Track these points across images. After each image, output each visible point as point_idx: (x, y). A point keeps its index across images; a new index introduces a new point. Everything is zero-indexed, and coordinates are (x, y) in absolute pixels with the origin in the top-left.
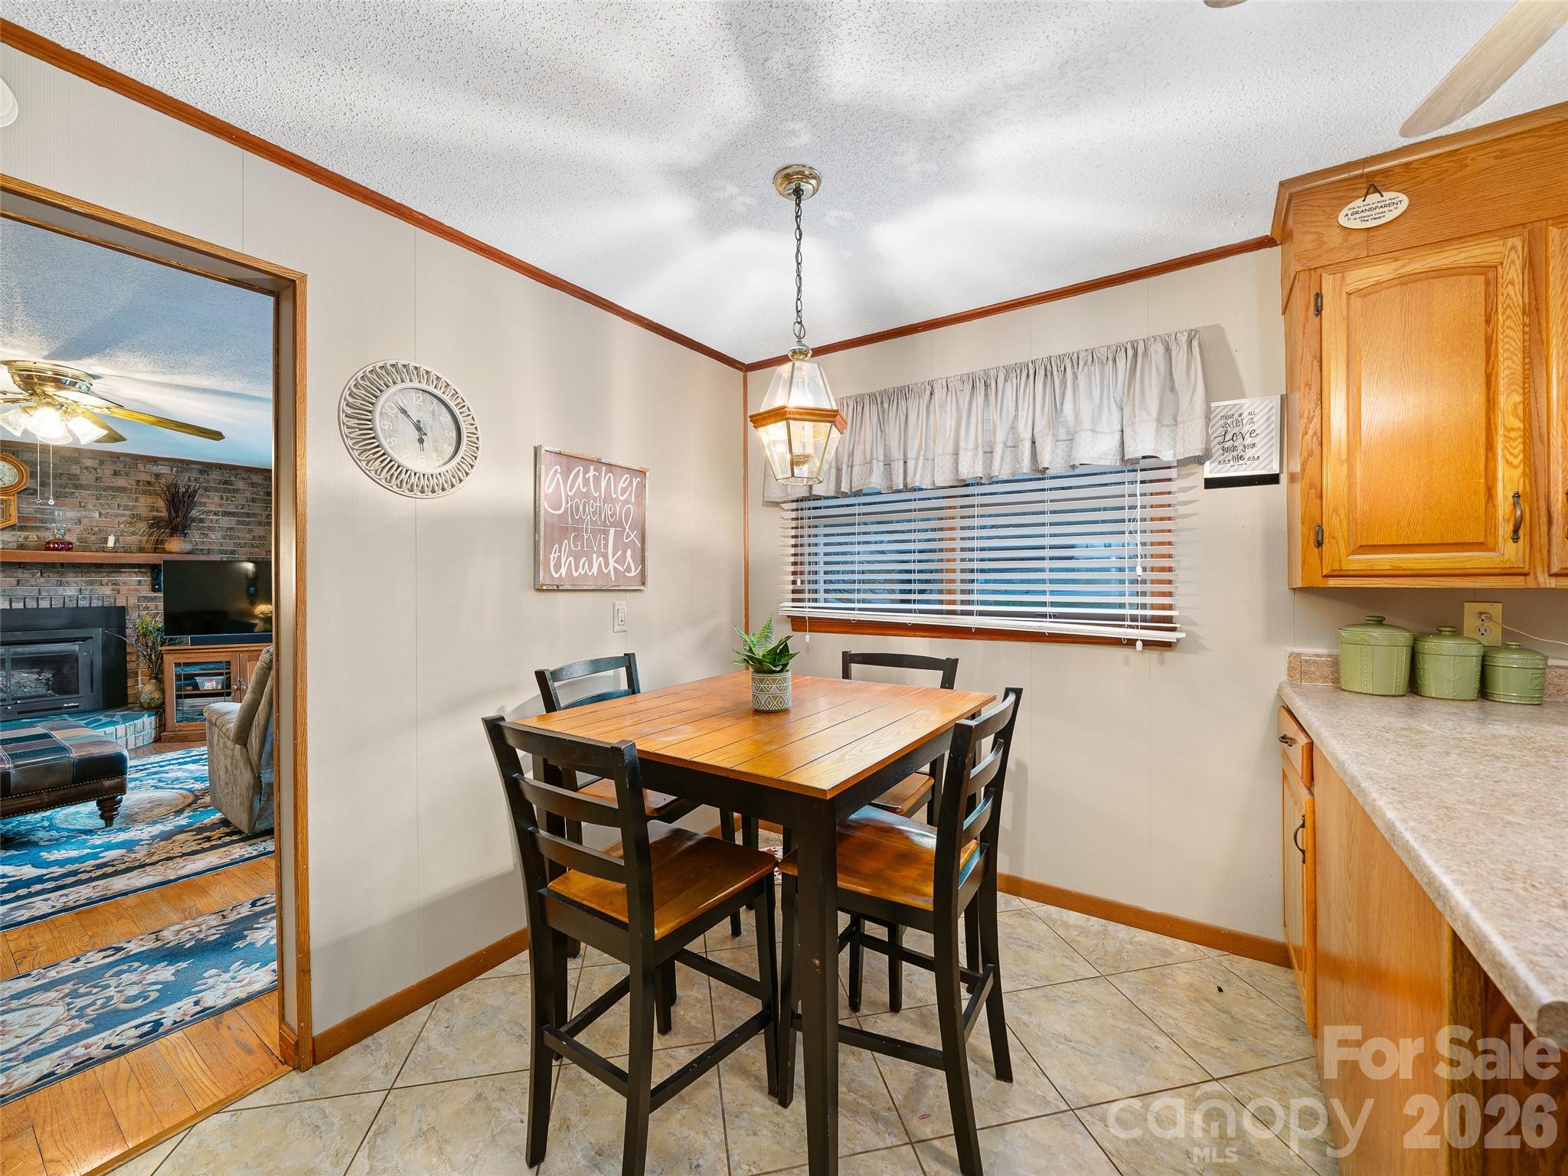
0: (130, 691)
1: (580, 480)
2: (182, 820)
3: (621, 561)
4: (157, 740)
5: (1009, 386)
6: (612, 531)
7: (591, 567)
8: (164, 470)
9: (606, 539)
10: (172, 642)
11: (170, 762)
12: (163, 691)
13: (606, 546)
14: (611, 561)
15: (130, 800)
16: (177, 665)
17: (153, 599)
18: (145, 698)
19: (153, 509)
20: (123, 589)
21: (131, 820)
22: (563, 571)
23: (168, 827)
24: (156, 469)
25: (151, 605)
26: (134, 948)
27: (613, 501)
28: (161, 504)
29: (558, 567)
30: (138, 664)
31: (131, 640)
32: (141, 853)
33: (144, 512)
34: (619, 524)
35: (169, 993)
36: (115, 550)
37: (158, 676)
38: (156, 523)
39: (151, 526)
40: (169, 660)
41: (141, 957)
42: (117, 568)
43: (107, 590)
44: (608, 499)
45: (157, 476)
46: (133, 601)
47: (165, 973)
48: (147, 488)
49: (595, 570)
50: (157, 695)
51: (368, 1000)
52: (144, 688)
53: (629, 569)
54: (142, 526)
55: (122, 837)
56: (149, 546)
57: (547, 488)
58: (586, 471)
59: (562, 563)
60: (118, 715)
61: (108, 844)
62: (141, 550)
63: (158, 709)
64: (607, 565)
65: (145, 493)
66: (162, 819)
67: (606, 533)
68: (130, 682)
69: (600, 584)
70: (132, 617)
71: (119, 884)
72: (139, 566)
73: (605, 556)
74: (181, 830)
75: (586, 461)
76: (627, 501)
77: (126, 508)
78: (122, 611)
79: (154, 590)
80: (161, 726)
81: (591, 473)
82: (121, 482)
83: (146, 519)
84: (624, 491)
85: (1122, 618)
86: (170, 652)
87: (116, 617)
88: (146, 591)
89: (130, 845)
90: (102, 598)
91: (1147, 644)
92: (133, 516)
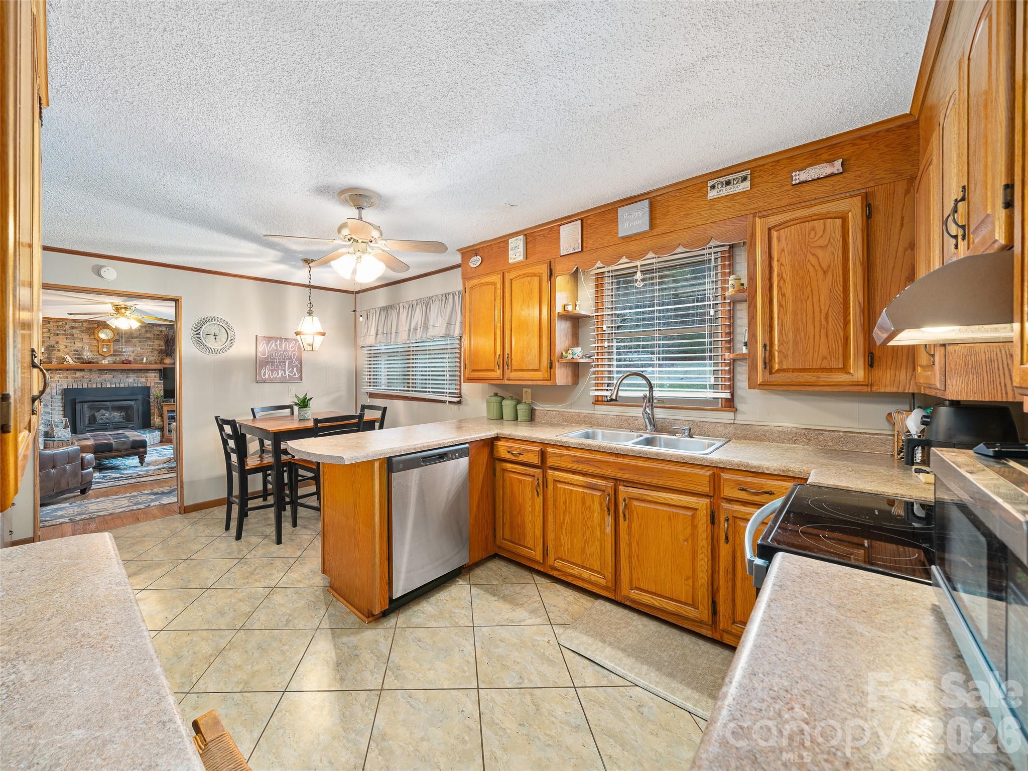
0: (152, 422)
1: (273, 345)
2: (165, 465)
3: (292, 372)
4: (161, 442)
5: (418, 307)
6: (287, 361)
7: (278, 374)
8: (164, 329)
9: (285, 365)
10: (166, 401)
11: (164, 449)
12: (163, 421)
13: (285, 367)
14: (287, 373)
15: (148, 458)
16: (168, 411)
17: (160, 383)
18: (157, 424)
19: (160, 346)
20: (149, 379)
21: (149, 464)
22: (267, 376)
23: (160, 467)
24: (161, 329)
25: (159, 386)
26: (146, 492)
27: (287, 351)
28: (162, 343)
29: (264, 375)
30: (154, 410)
31: (152, 400)
32: (151, 473)
33: (156, 347)
34: (290, 359)
35: (152, 501)
36: (146, 363)
37: (161, 415)
38: (161, 352)
39: (159, 353)
40: (165, 408)
41: (147, 494)
42: (147, 370)
43: (143, 380)
44: (285, 350)
45: (161, 331)
46: (153, 384)
47: (153, 497)
48: (157, 336)
49: (280, 375)
50: (161, 423)
51: (200, 500)
52: (156, 420)
53: (295, 375)
54: (156, 353)
55: (145, 469)
56: (158, 361)
57: (260, 349)
58: (276, 342)
59: (266, 373)
60: (147, 430)
61: (142, 470)
62: (156, 363)
63: (161, 429)
64: (285, 373)
65: (157, 339)
66: (159, 464)
67: (285, 362)
68: (152, 418)
69: (282, 380)
70: (153, 391)
71: (143, 479)
72: (155, 370)
73: (284, 371)
74: (164, 468)
75: (276, 339)
76: (294, 351)
77: (150, 346)
78: (149, 388)
79: (160, 380)
80: (162, 436)
81: (278, 342)
82: (148, 335)
83: (157, 350)
84: (292, 347)
85: (443, 393)
86: (166, 405)
87: (147, 390)
88: (157, 380)
89: (148, 471)
90: (142, 383)
91: (450, 402)
92: (152, 349)
